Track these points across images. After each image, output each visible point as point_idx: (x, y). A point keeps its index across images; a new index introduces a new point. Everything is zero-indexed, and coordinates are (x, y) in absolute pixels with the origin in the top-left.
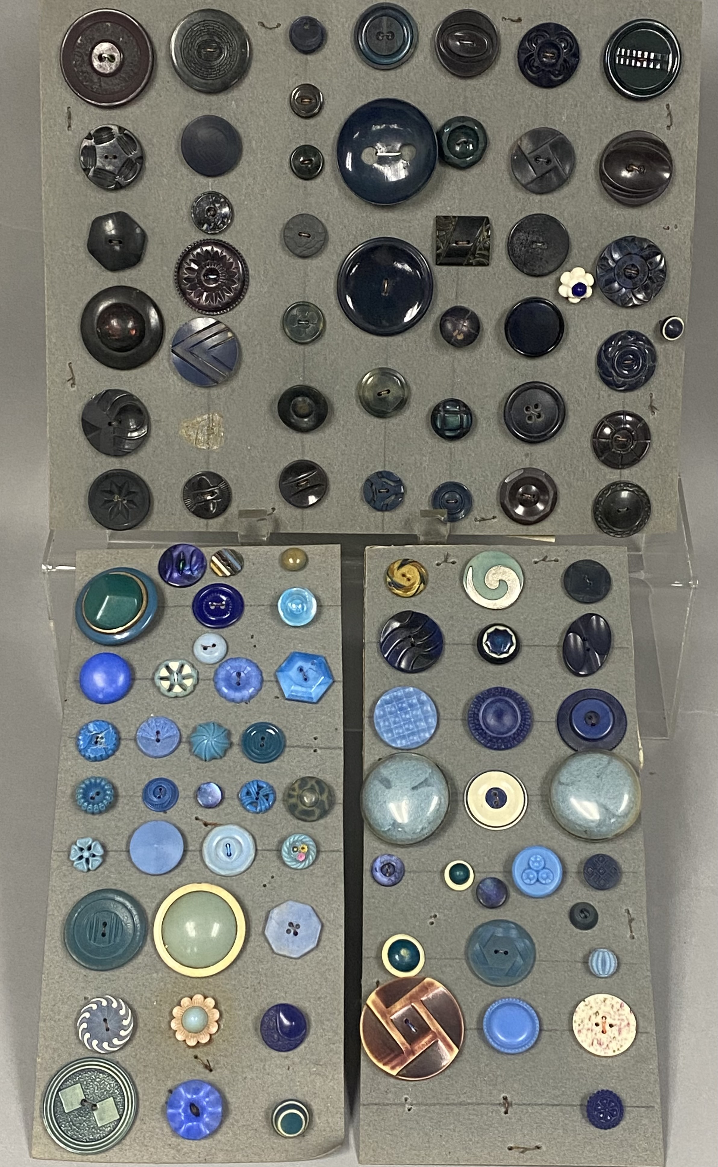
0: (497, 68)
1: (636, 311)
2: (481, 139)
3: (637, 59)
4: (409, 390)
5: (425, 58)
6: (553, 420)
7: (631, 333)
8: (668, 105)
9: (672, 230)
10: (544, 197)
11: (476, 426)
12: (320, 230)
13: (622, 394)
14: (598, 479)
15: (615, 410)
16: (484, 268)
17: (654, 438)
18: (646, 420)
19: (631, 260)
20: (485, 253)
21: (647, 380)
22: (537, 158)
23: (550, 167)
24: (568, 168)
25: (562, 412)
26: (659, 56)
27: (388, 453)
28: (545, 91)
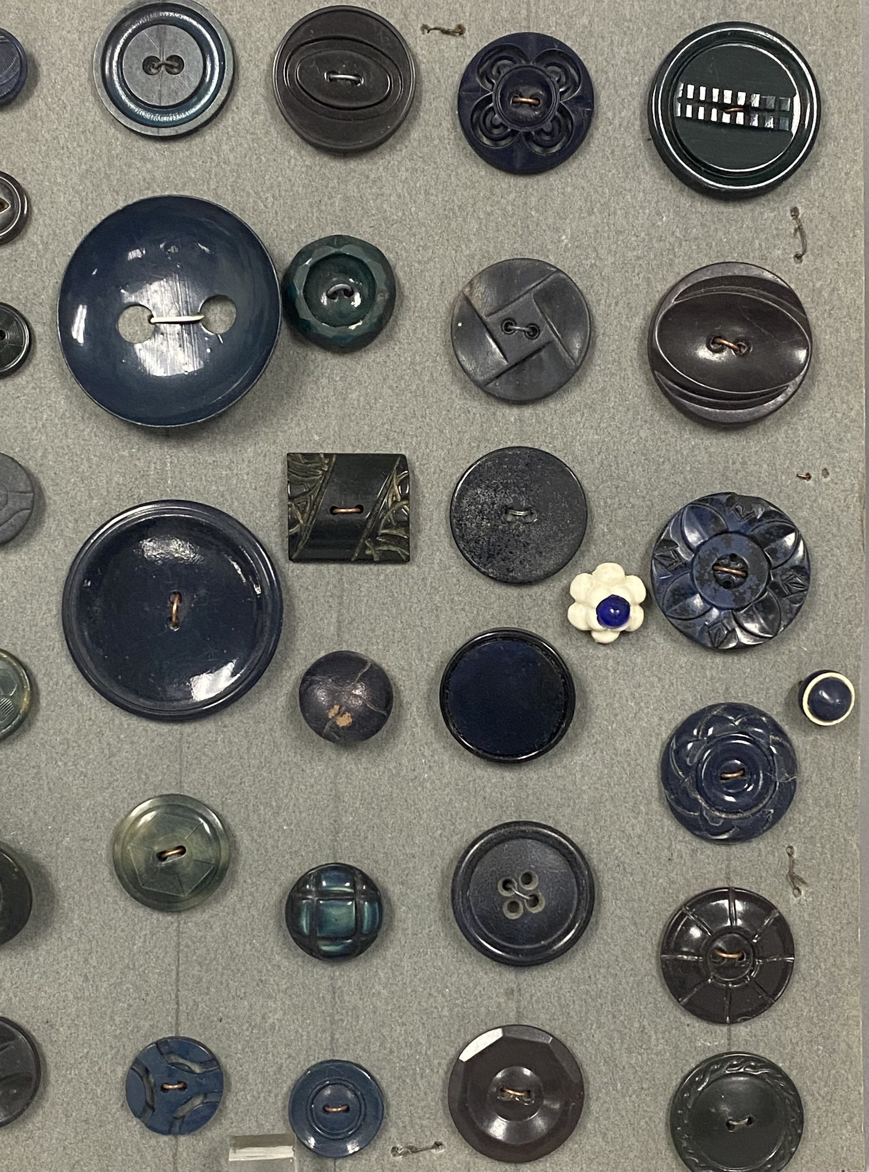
0: (415, 135)
1: (744, 661)
2: (381, 284)
3: (722, 107)
4: (233, 845)
5: (255, 113)
6: (567, 911)
7: (734, 709)
8: (795, 211)
9: (817, 482)
10: (527, 412)
11: (390, 927)
12: (22, 487)
13: (723, 850)
14: (676, 1047)
15: (708, 886)
16: (399, 567)
17: (802, 948)
18: (782, 909)
19: (728, 544)
20: (400, 532)
21: (780, 813)
22: (507, 324)
23: (535, 343)
24: (577, 345)
25: (586, 894)
26: (771, 102)
27: (183, 993)
28: (522, 181)
